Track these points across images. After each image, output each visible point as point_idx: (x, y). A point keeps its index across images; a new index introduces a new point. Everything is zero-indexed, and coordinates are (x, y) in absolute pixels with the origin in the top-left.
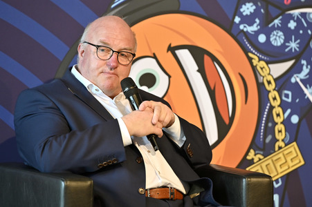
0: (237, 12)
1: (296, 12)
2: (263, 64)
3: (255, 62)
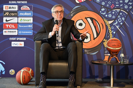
0: (100, 10)
1: (114, 10)
2: (107, 21)
3: (105, 21)
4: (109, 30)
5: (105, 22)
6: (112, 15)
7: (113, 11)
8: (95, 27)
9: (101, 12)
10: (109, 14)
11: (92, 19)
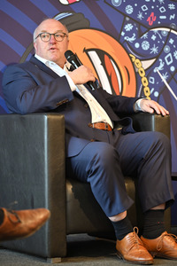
0: (123, 29)
1: (156, 30)
2: (138, 61)
3: (133, 59)
4: (143, 87)
5: (133, 63)
6: (152, 43)
7: (153, 33)
8: (109, 78)
9: (125, 36)
10: (143, 40)
11: (101, 54)
